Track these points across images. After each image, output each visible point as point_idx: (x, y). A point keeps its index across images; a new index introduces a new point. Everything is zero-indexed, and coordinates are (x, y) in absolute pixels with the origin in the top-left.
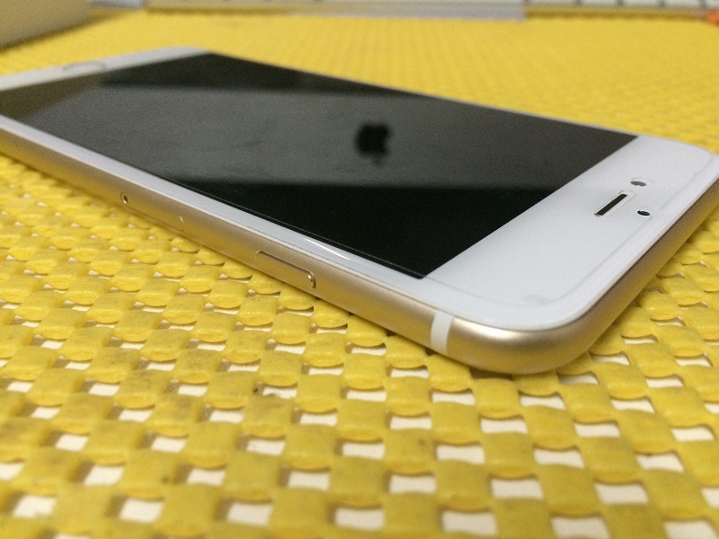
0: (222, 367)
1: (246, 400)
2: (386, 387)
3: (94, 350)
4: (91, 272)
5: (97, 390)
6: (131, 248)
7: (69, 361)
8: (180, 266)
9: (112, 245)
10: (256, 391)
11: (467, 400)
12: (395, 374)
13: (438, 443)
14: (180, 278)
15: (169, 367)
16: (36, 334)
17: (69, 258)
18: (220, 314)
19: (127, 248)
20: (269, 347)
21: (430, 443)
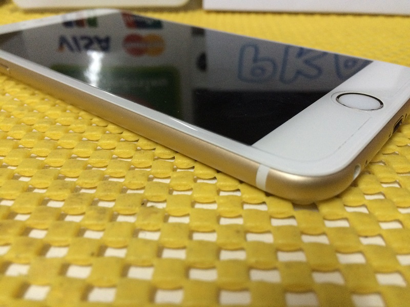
0: (123, 191)
1: (137, 209)
2: (217, 202)
3: (49, 182)
4: (46, 138)
5: (51, 204)
6: (68, 124)
7: (35, 188)
8: (97, 134)
9: (57, 122)
10: (143, 204)
11: (263, 208)
12: (222, 194)
13: (247, 232)
14: (97, 141)
15: (92, 191)
16: (15, 173)
17: (32, 129)
18: (121, 161)
19: (66, 124)
20: (150, 179)
21: (243, 232)
